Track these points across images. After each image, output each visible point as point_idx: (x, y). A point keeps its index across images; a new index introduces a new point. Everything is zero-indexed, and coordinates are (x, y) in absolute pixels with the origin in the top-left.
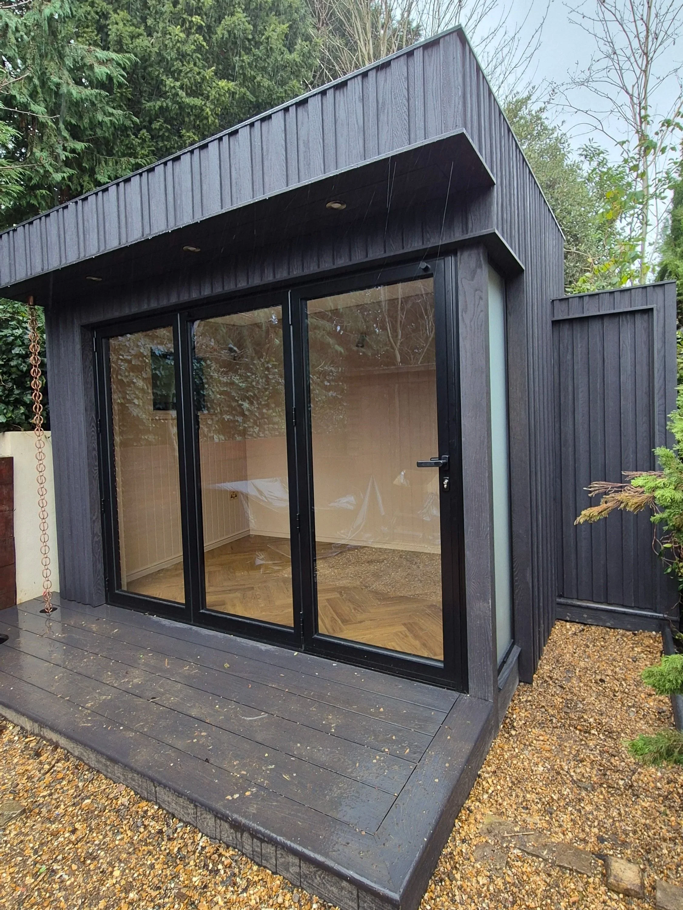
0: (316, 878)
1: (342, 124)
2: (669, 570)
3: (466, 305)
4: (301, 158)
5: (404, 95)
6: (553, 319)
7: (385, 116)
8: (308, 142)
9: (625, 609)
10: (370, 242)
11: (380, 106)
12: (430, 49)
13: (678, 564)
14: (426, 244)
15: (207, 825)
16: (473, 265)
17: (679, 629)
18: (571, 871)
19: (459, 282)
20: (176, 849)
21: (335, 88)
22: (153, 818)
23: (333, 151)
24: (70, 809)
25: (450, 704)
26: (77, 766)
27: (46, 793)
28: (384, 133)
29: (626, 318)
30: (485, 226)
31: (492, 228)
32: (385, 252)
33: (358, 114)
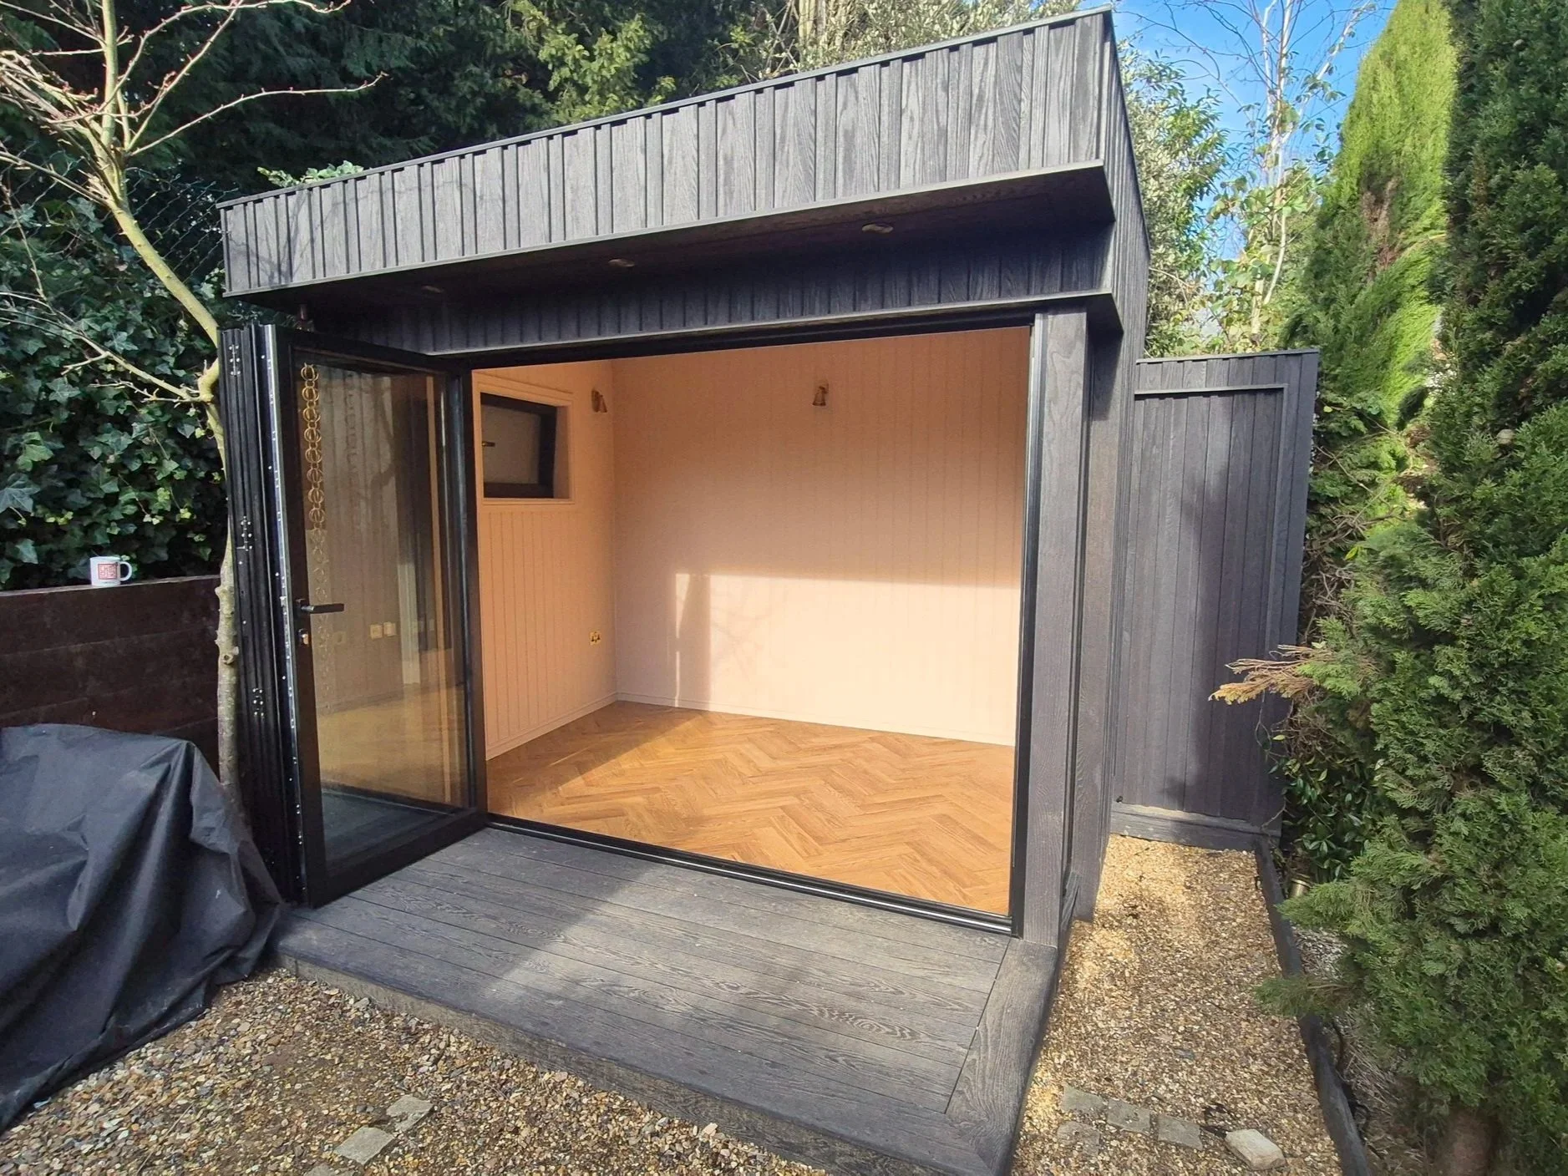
0: (875, 1167)
1: (912, 119)
2: (1274, 769)
3: (1057, 393)
4: (840, 159)
5: (1015, 95)
6: (1137, 392)
7: (983, 117)
8: (853, 136)
9: (1207, 819)
10: (915, 280)
11: (974, 101)
12: (1058, 30)
13: (1287, 760)
14: (1005, 297)
15: (707, 1115)
16: (1071, 333)
17: (1280, 847)
18: (1178, 1146)
19: (1048, 358)
20: (667, 1147)
21: (906, 59)
22: (622, 1112)
23: (895, 157)
24: (494, 1105)
25: (1000, 951)
26: (481, 1049)
27: (448, 1086)
28: (980, 142)
29: (1244, 401)
30: (1095, 280)
31: (1106, 288)
32: (939, 302)
33: (940, 108)
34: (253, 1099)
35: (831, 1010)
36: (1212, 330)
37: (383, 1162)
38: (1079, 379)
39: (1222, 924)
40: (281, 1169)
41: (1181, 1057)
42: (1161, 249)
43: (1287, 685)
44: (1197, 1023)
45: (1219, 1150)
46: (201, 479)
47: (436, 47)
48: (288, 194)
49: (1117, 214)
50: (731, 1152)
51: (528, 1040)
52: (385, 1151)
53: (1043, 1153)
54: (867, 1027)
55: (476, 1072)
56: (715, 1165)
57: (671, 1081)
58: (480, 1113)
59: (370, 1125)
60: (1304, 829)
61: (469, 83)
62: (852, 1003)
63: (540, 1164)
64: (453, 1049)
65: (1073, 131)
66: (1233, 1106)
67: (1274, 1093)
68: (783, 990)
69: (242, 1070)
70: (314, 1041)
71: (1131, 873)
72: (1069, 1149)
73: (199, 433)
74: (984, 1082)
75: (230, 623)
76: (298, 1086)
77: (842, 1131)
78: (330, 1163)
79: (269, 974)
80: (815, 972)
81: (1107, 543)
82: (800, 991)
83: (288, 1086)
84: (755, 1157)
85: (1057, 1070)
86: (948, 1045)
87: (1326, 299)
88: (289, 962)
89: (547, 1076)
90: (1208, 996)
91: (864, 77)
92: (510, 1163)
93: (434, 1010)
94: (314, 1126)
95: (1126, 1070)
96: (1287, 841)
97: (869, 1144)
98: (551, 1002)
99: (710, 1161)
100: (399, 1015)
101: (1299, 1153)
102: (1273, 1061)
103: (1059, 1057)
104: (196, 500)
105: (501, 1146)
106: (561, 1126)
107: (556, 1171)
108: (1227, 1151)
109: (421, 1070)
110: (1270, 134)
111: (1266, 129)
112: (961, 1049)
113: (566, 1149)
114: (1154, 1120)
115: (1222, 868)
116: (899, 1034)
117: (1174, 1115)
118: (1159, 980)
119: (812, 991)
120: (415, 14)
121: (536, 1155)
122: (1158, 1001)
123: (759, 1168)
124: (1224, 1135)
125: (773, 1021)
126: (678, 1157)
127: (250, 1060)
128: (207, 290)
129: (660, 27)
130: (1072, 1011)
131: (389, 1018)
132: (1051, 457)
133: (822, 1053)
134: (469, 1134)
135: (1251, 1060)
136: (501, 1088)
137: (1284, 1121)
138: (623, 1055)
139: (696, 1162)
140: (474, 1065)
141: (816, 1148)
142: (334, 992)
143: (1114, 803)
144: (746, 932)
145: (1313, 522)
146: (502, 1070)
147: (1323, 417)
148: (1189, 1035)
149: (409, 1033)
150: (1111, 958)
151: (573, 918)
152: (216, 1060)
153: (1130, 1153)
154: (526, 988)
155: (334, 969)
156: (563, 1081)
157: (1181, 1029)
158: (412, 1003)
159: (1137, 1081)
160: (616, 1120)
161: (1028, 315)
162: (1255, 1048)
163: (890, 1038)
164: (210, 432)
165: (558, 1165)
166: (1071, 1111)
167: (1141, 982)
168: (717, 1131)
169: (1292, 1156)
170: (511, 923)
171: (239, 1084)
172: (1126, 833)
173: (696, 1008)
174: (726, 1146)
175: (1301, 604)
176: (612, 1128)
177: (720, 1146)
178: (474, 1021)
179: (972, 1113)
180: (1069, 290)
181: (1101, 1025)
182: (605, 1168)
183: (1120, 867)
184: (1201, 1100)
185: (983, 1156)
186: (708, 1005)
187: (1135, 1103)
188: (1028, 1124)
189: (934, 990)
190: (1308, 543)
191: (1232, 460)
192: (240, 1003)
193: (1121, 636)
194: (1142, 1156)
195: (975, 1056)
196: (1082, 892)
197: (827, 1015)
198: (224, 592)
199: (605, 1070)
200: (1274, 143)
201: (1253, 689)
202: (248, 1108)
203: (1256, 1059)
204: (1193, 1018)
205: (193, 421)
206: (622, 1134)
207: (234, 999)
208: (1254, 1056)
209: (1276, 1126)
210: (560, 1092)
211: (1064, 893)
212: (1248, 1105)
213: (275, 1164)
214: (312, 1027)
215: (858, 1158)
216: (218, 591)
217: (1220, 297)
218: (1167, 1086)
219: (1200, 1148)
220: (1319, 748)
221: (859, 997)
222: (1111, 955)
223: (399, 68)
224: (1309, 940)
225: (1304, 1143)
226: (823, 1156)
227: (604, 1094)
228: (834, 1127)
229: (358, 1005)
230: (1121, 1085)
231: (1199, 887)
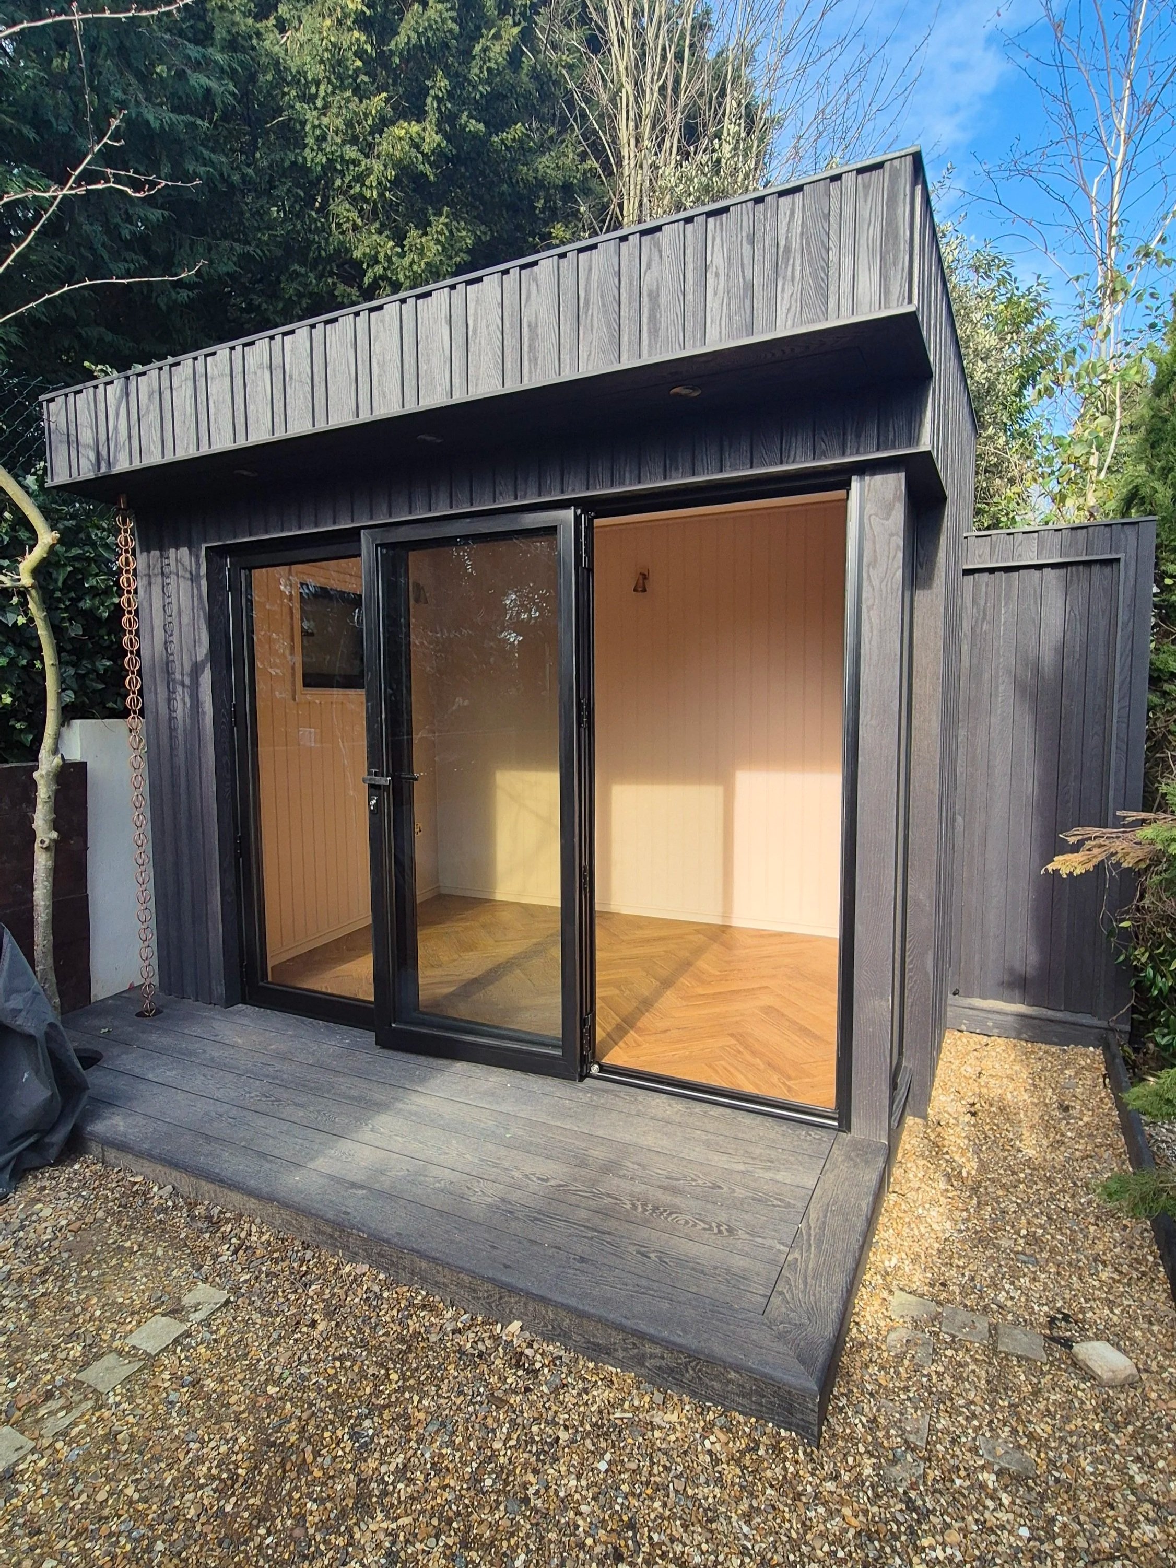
0: (687, 1371)
1: (717, 275)
2: (1122, 958)
3: (876, 556)
4: (645, 320)
5: (822, 242)
6: (965, 567)
7: (790, 269)
8: (658, 295)
9: (1050, 1014)
10: (726, 448)
11: (781, 253)
12: (867, 175)
13: (1136, 949)
14: (820, 459)
15: (511, 1312)
16: (890, 496)
17: (1130, 1043)
18: (1019, 1358)
19: (866, 521)
20: (469, 1345)
21: (710, 214)
22: (424, 1307)
23: (701, 314)
24: (292, 1297)
25: (825, 1147)
26: (283, 1240)
27: (247, 1277)
28: (787, 295)
29: (1078, 571)
30: (913, 439)
31: (925, 445)
32: (751, 467)
33: (746, 262)
34: (50, 1285)
35: (644, 1205)
36: (1045, 506)
37: (174, 1353)
38: (899, 541)
39: (1068, 1123)
40: (71, 1358)
41: (1024, 1262)
42: (991, 431)
43: (1128, 854)
44: (1041, 1226)
45: (1064, 1363)
46: (23, 666)
47: (263, 251)
48: (106, 384)
49: (936, 370)
50: (536, 1352)
51: (329, 1230)
52: (176, 1341)
53: (871, 1361)
54: (682, 1222)
55: (276, 1263)
56: (518, 1366)
57: (473, 1274)
58: (278, 1305)
59: (163, 1315)
60: (1155, 1023)
61: (294, 286)
62: (666, 1198)
63: (334, 1359)
64: (254, 1238)
65: (884, 277)
66: (1081, 1316)
67: (1126, 1303)
68: (594, 1183)
69: (41, 1256)
70: (114, 1228)
71: (969, 1069)
72: (900, 1358)
73: (21, 620)
74: (805, 1283)
75: (46, 807)
76: (95, 1273)
77: (652, 1331)
78: (120, 1353)
79: (75, 1161)
80: (629, 1164)
81: (934, 718)
82: (611, 1184)
83: (85, 1273)
84: (561, 1358)
85: (887, 1273)
86: (768, 1242)
87: (1163, 468)
88: (96, 1148)
89: (348, 1268)
90: (1052, 1198)
91: (667, 236)
92: (305, 1358)
93: (236, 1198)
94: (108, 1314)
95: (963, 1275)
96: (1136, 1037)
97: (680, 1346)
98: (353, 1191)
99: (514, 1361)
100: (202, 1204)
101: (1154, 1367)
102: (1125, 1269)
103: (890, 1260)
104: (18, 687)
105: (296, 1340)
106: (359, 1321)
107: (351, 1367)
108: (1075, 1364)
109: (220, 1259)
110: (1101, 304)
111: (1096, 300)
112: (782, 1247)
113: (364, 1345)
114: (994, 1329)
115: (1067, 1065)
116: (716, 1231)
117: (1016, 1324)
118: (999, 1180)
119: (625, 1185)
120: (242, 223)
121: (331, 1350)
122: (998, 1203)
123: (564, 1369)
124: (1071, 1347)
125: (583, 1214)
126: (480, 1356)
127: (50, 1246)
128: (30, 480)
129: (483, 227)
130: (905, 1212)
131: (192, 1206)
132: (871, 623)
133: (632, 1249)
134: (264, 1326)
135: (1100, 1267)
136: (301, 1280)
137: (1138, 1333)
138: (424, 1247)
139: (498, 1361)
140: (275, 1255)
141: (625, 1350)
142: (139, 1179)
143: (950, 996)
144: (559, 1124)
145: (1156, 699)
146: (302, 1261)
147: (1164, 589)
148: (1033, 1240)
149: (210, 1222)
150: (947, 1157)
151: (381, 1107)
152: (16, 1244)
153: (967, 1364)
154: (332, 1178)
155: (140, 1155)
156: (364, 1274)
157: (1024, 1232)
158: (215, 1191)
159: (975, 1287)
160: (418, 1316)
161: (845, 477)
162: (1104, 1254)
163: (706, 1235)
164: (31, 620)
165: (354, 1361)
166: (902, 1316)
167: (980, 1182)
168: (522, 1329)
169: (1146, 1371)
170: (319, 1111)
171: (36, 1270)
172: (963, 1027)
173: (503, 1200)
174: (530, 1346)
175: (1145, 785)
176: (413, 1324)
177: (524, 1345)
178: (275, 1210)
179: (792, 1315)
180: (886, 449)
181: (935, 1226)
182: (403, 1366)
183: (957, 1062)
184: (1046, 1308)
185: (803, 1362)
186: (515, 1196)
187: (973, 1310)
188: (855, 1330)
189: (753, 1184)
190: (1151, 722)
191: (1068, 633)
192: (44, 1188)
193: (954, 820)
194: (980, 1367)
195: (797, 1255)
196: (915, 1088)
197: (640, 1209)
198: (42, 776)
199: (407, 1263)
200: (1106, 315)
201: (1090, 861)
202: (43, 1295)
203: (1105, 1266)
204: (1037, 1221)
205: (16, 610)
206: (422, 1330)
207: (38, 1184)
208: (1104, 1263)
209: (1129, 1339)
210: (360, 1285)
211: (894, 1086)
212: (1097, 1314)
213: (65, 1353)
214: (114, 1214)
215: (669, 1360)
216: (36, 775)
217: (1053, 473)
218: (1008, 1293)
219: (1045, 1360)
220: (1169, 935)
221: (675, 1191)
222: (947, 1153)
223: (228, 274)
224: (1163, 1141)
225: (1160, 1358)
226: (633, 1357)
227: (406, 1289)
228: (643, 1327)
229: (161, 1193)
230: (957, 1291)
231: (1042, 1085)
